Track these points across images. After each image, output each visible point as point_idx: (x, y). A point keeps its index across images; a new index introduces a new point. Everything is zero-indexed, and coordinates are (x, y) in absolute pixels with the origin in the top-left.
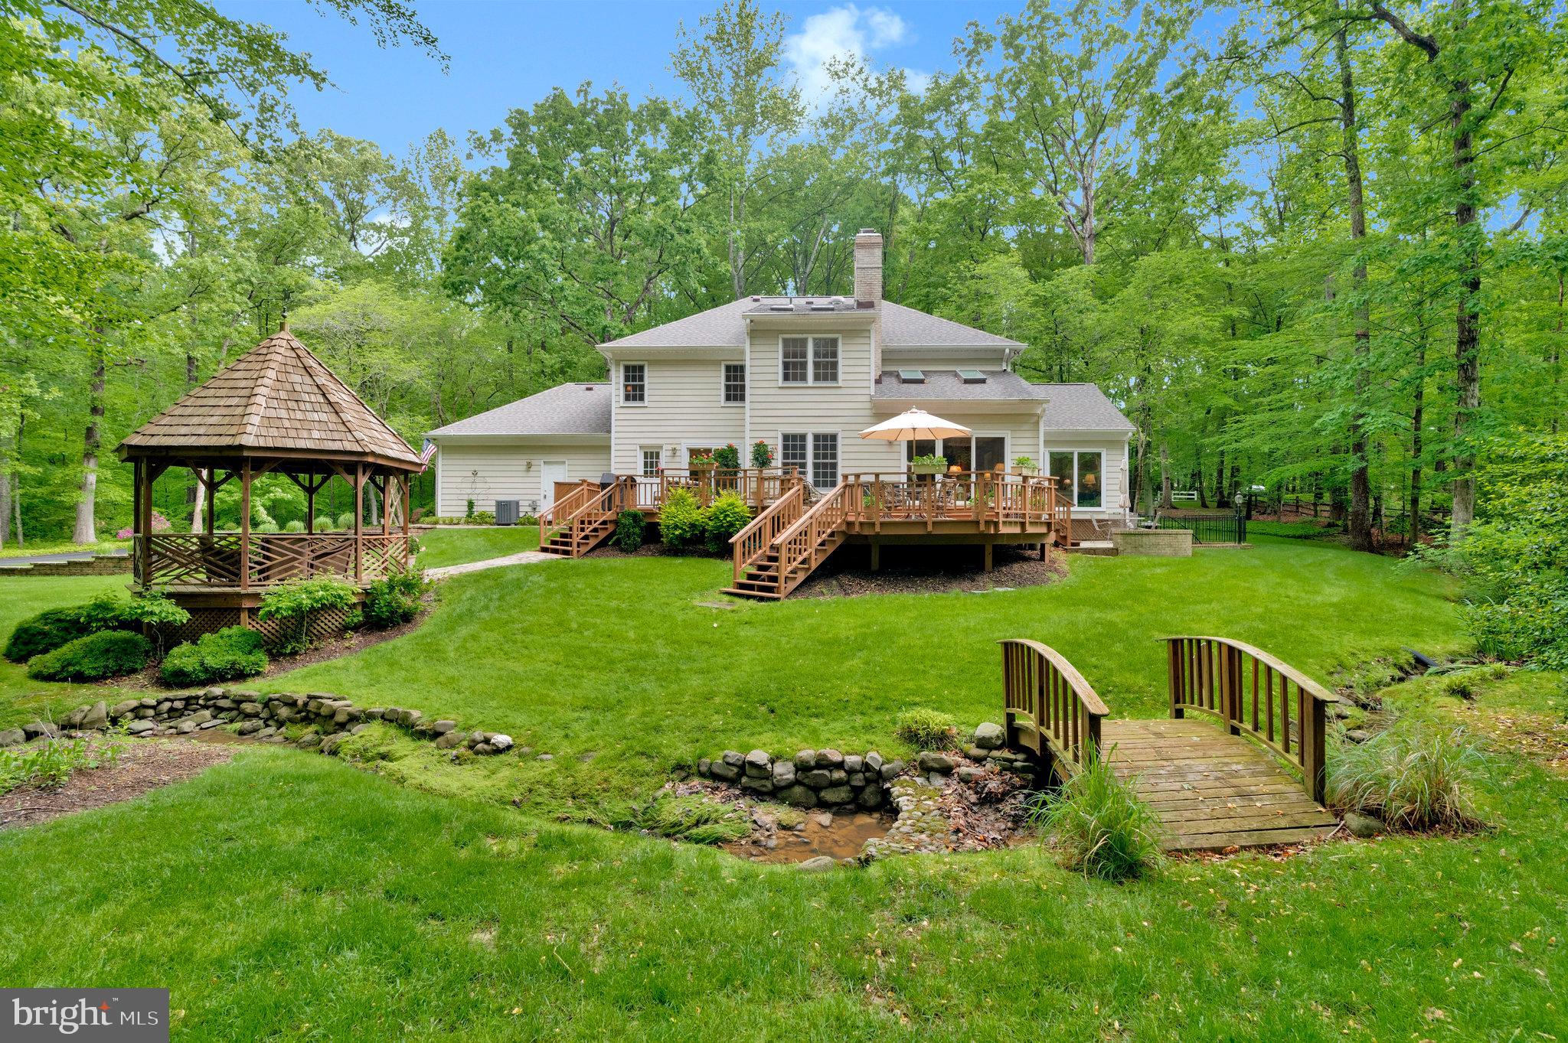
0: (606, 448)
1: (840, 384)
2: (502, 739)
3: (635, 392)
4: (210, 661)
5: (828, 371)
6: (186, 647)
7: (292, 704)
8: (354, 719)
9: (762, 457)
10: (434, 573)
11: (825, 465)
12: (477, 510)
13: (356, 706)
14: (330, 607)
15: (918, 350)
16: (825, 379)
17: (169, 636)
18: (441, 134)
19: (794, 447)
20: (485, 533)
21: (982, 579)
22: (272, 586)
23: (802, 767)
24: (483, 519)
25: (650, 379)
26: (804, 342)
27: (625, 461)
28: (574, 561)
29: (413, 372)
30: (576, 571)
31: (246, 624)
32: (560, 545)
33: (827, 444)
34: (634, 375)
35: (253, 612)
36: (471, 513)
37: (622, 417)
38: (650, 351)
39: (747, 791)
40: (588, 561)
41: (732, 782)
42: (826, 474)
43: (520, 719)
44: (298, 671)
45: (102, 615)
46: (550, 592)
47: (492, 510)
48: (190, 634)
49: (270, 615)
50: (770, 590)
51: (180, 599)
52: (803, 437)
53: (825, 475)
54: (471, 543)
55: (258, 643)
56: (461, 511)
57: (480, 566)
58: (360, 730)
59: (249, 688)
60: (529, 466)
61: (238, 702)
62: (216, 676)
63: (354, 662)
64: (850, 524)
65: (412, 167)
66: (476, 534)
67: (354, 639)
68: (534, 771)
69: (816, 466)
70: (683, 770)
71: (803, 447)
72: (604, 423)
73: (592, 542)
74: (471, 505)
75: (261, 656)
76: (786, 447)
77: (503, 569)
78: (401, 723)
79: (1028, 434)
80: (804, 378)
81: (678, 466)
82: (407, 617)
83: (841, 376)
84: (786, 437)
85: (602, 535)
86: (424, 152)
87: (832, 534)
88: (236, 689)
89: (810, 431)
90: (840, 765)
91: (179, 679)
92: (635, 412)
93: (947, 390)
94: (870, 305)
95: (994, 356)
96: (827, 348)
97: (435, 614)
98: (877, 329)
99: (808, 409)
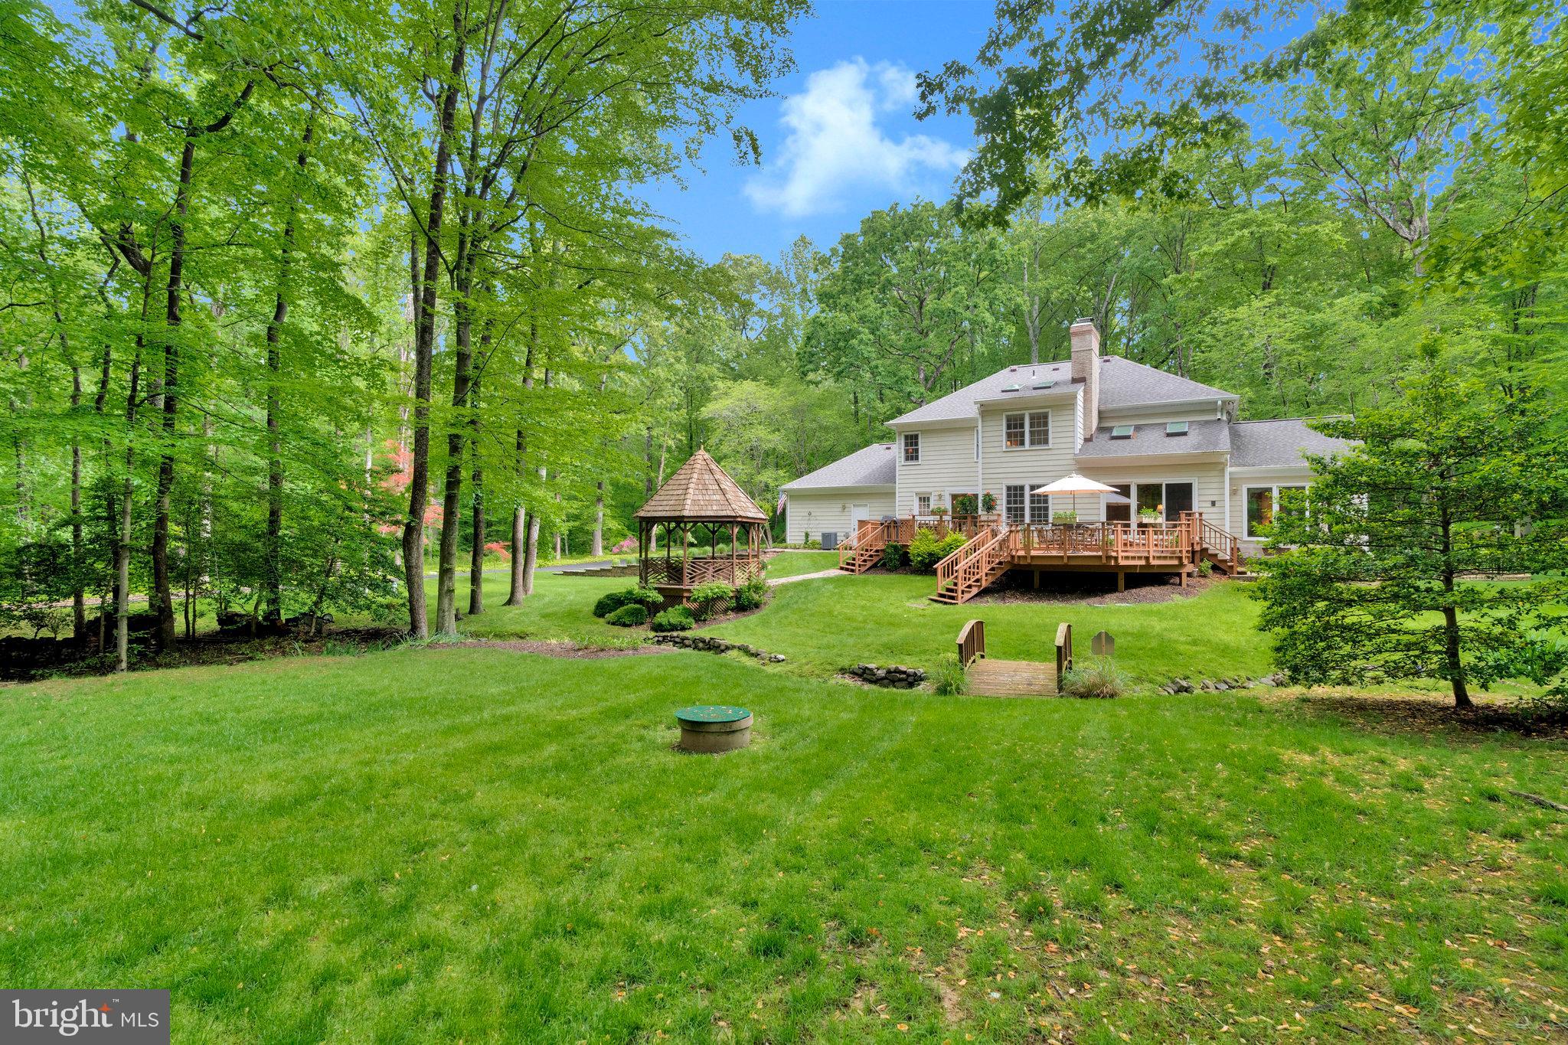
0: (891, 495)
1: (1050, 446)
2: (781, 657)
3: (912, 455)
4: (672, 621)
5: (1041, 437)
6: (662, 613)
7: (704, 641)
8: (727, 648)
9: (991, 502)
10: (773, 582)
11: (1039, 509)
12: (811, 539)
13: (728, 642)
14: (720, 598)
15: (1137, 408)
16: (1039, 443)
17: (654, 608)
18: (803, 239)
19: (1015, 495)
20: (811, 556)
22: (696, 586)
23: (889, 672)
24: (813, 546)
25: (924, 446)
26: (1022, 418)
27: (905, 507)
28: (856, 576)
29: (775, 440)
30: (853, 583)
31: (686, 604)
32: (849, 567)
33: (1040, 492)
34: (912, 440)
35: (688, 598)
36: (808, 544)
37: (904, 473)
38: (922, 424)
39: (865, 680)
40: (863, 576)
41: (860, 676)
42: (1041, 515)
43: (790, 650)
44: (707, 628)
45: (629, 597)
46: (832, 594)
47: (819, 539)
48: (663, 607)
49: (695, 600)
50: (953, 598)
51: (660, 590)
52: (1022, 488)
53: (1039, 516)
54: (801, 563)
55: (689, 613)
56: (801, 540)
57: (800, 578)
58: (730, 652)
59: (688, 634)
60: (844, 508)
61: (684, 639)
62: (674, 628)
63: (730, 625)
64: (1013, 557)
65: (783, 269)
66: (806, 556)
67: (731, 615)
68: (790, 667)
69: (1032, 509)
70: (843, 671)
71: (1022, 495)
72: (889, 475)
73: (869, 564)
74: (807, 535)
75: (691, 620)
76: (1009, 496)
77: (813, 580)
78: (745, 650)
79: (1216, 480)
80: (1022, 443)
82: (757, 606)
83: (1051, 441)
84: (1009, 488)
85: (875, 559)
86: (791, 254)
87: (1000, 563)
88: (682, 634)
89: (1027, 484)
90: (904, 673)
91: (659, 628)
92: (913, 469)
93: (1151, 445)
94: (1083, 380)
95: (1208, 407)
96: (1040, 421)
97: (771, 604)
98: (1087, 400)
99: (1026, 466)
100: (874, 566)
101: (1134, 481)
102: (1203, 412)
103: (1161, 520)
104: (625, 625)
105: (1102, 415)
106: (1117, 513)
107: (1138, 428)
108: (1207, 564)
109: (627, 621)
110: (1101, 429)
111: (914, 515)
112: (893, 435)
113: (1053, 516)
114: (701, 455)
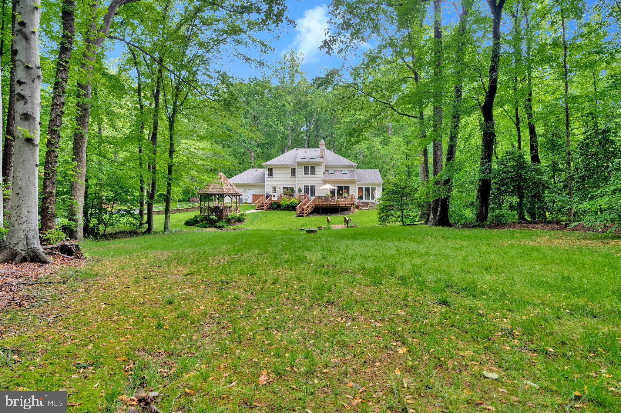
0: (264, 187)
1: (316, 175)
3: (270, 174)
5: (313, 173)
9: (300, 190)
11: (313, 192)
15: (334, 166)
19: (306, 188)
21: (338, 214)
25: (274, 172)
26: (308, 167)
27: (268, 190)
28: (265, 211)
30: (265, 214)
32: (260, 208)
33: (313, 188)
34: (270, 170)
37: (268, 179)
38: (274, 165)
42: (313, 194)
48: (218, 221)
50: (303, 215)
52: (308, 186)
60: (246, 190)
64: (316, 205)
69: (311, 192)
71: (308, 188)
72: (263, 179)
73: (267, 208)
79: (353, 186)
80: (308, 174)
81: (281, 191)
82: (243, 220)
84: (305, 186)
85: (269, 206)
87: (313, 206)
89: (310, 185)
92: (270, 178)
93: (338, 176)
94: (323, 157)
95: (350, 167)
96: (313, 168)
97: (247, 220)
98: (324, 163)
99: (309, 180)
100: (269, 208)
101: (336, 185)
102: (349, 167)
103: (347, 196)
104: (205, 227)
105: (326, 167)
106: (332, 193)
107: (335, 171)
108: (355, 207)
109: (206, 225)
110: (326, 171)
111: (271, 193)
112: (262, 167)
113: (317, 195)
114: (222, 174)
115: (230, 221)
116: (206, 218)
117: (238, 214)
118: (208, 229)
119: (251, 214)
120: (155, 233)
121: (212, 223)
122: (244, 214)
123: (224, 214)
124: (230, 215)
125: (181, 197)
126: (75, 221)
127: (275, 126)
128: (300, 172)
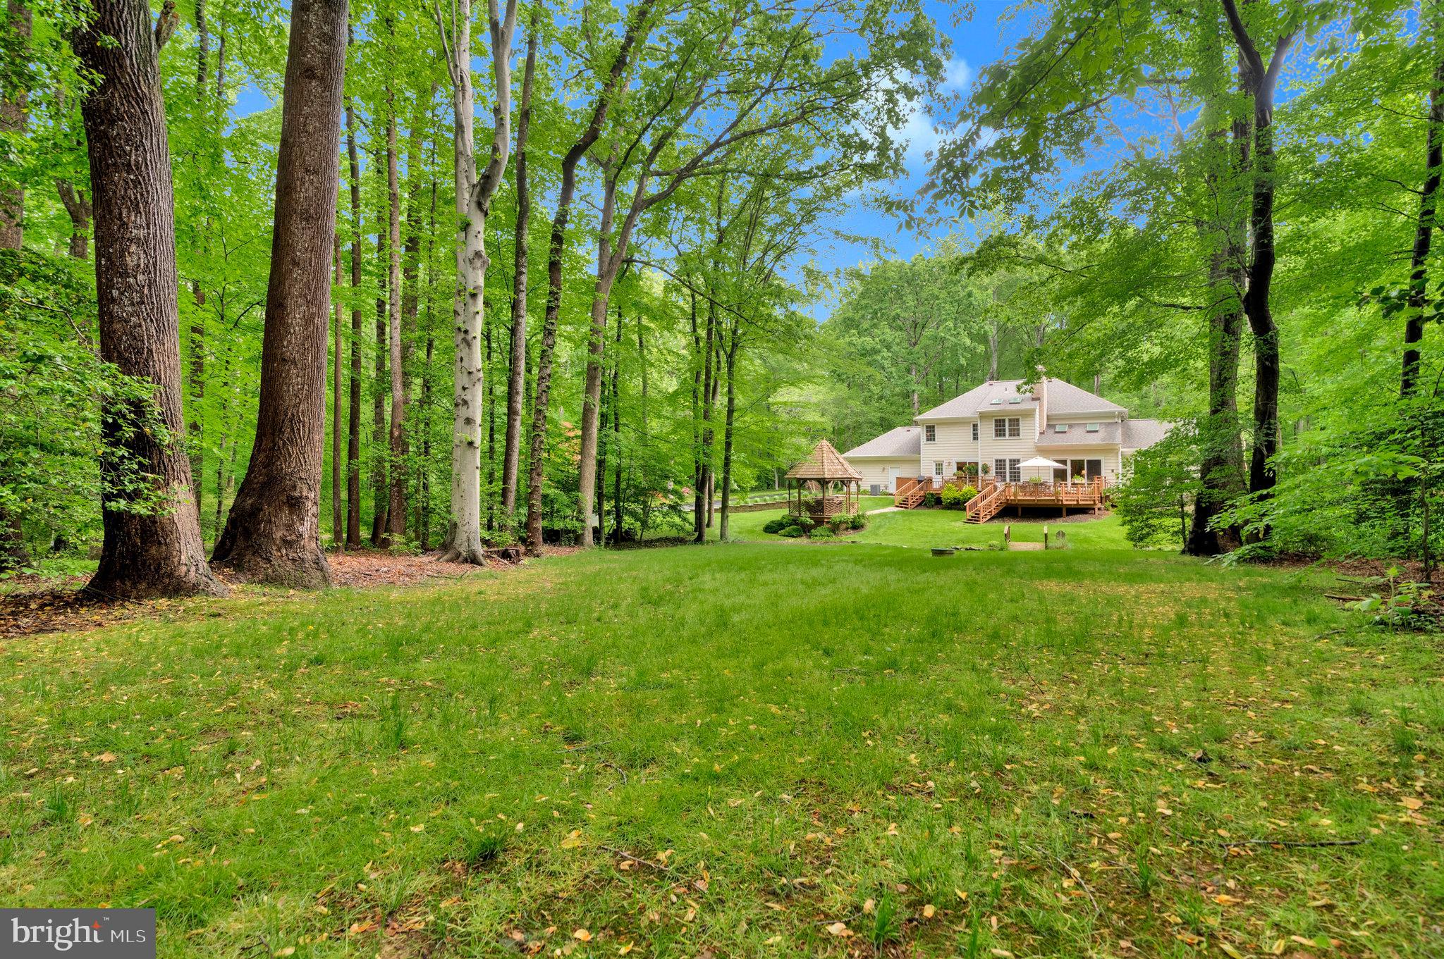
0: (918, 462)
1: (1021, 437)
3: (931, 438)
4: (823, 534)
5: (1015, 433)
6: (814, 530)
9: (987, 468)
10: (867, 513)
11: (1014, 473)
12: (862, 489)
14: (846, 522)
15: (1069, 414)
16: (1014, 435)
17: (809, 527)
19: (1001, 464)
21: (1061, 520)
22: (832, 515)
24: (867, 493)
25: (938, 433)
26: (1003, 420)
27: (927, 470)
28: (910, 511)
30: (910, 515)
31: (826, 525)
32: (903, 505)
33: (1015, 462)
34: (930, 429)
35: (828, 522)
37: (926, 448)
38: (937, 419)
40: (915, 511)
42: (1015, 476)
45: (790, 522)
47: (869, 489)
48: (815, 526)
49: (833, 523)
50: (978, 521)
51: (811, 518)
52: (1005, 460)
55: (830, 530)
57: (879, 511)
60: (884, 469)
64: (1008, 500)
69: (1010, 473)
71: (1005, 464)
72: (916, 449)
73: (917, 503)
75: (832, 534)
76: (997, 464)
77: (884, 513)
79: (1114, 457)
80: (1004, 435)
81: (950, 472)
82: (864, 525)
83: (1021, 434)
84: (997, 460)
85: (920, 501)
87: (1001, 503)
89: (1007, 458)
92: (931, 445)
93: (1079, 437)
94: (1038, 399)
95: (1111, 415)
96: (1015, 422)
97: (869, 526)
98: (1041, 411)
99: (1006, 449)
100: (920, 505)
101: (1069, 458)
102: (1107, 418)
103: (1085, 481)
104: (794, 536)
105: (1049, 418)
106: (1060, 475)
107: (1071, 426)
108: (1108, 504)
109: (795, 533)
110: (1049, 426)
111: (933, 474)
112: (916, 424)
113: (1024, 478)
114: (825, 442)
115: (835, 528)
116: (795, 521)
117: (851, 516)
118: (799, 540)
119: (880, 515)
120: (708, 542)
121: (805, 530)
122: (863, 516)
123: (826, 514)
124: (836, 516)
125: (754, 483)
126: (582, 521)
127: (953, 339)
128: (987, 430)
